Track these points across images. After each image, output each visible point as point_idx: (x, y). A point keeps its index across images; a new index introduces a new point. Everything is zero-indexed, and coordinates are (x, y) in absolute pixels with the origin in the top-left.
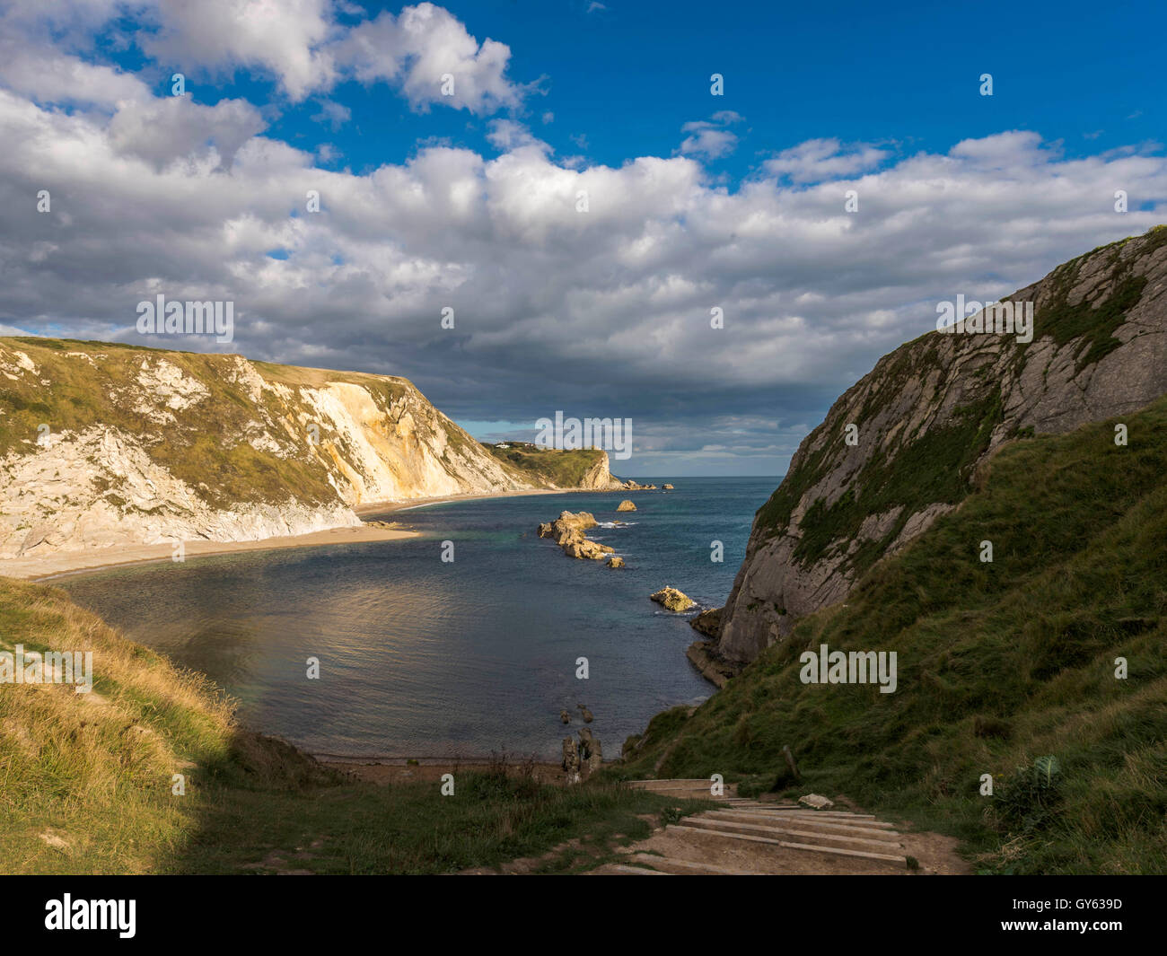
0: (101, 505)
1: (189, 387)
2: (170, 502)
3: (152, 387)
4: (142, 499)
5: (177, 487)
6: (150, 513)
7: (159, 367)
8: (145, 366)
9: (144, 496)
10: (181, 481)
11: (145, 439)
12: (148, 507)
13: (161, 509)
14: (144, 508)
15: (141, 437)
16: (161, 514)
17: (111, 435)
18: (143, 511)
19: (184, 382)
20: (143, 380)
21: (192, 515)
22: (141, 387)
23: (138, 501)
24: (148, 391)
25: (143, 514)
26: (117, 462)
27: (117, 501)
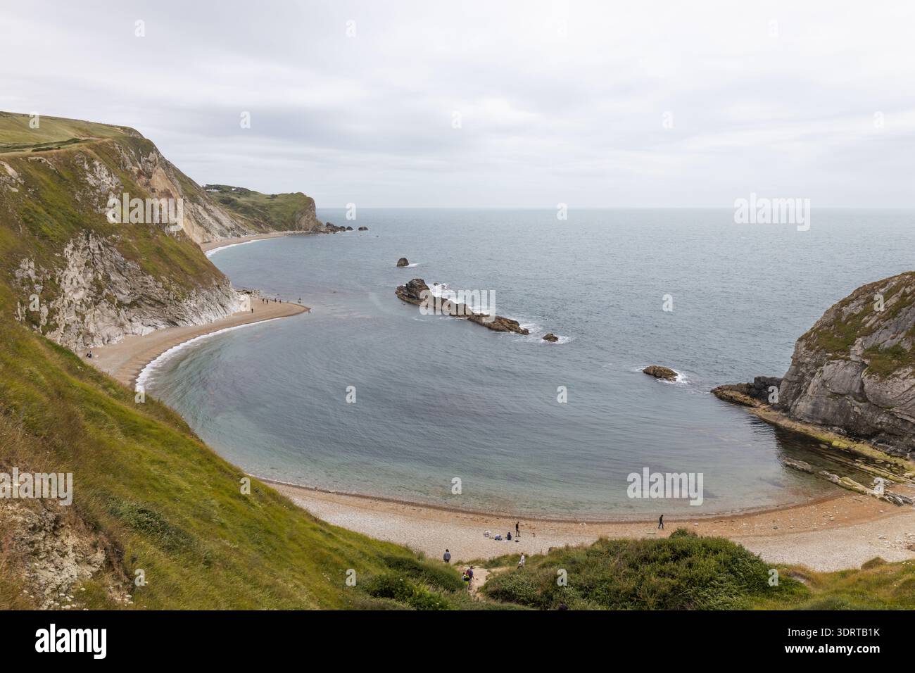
0: (104, 305)
1: (113, 183)
2: (145, 295)
3: (98, 187)
4: (124, 296)
5: (149, 282)
6: (131, 306)
7: (94, 166)
8: (86, 167)
9: (124, 292)
10: (150, 276)
11: (112, 238)
12: (128, 302)
13: (138, 301)
14: (126, 302)
15: (109, 238)
16: (139, 306)
17: (94, 239)
18: (127, 305)
19: (110, 178)
20: (91, 180)
21: (163, 304)
22: (93, 188)
23: (121, 297)
24: (98, 191)
25: (126, 308)
26: (100, 264)
27: (110, 299)
